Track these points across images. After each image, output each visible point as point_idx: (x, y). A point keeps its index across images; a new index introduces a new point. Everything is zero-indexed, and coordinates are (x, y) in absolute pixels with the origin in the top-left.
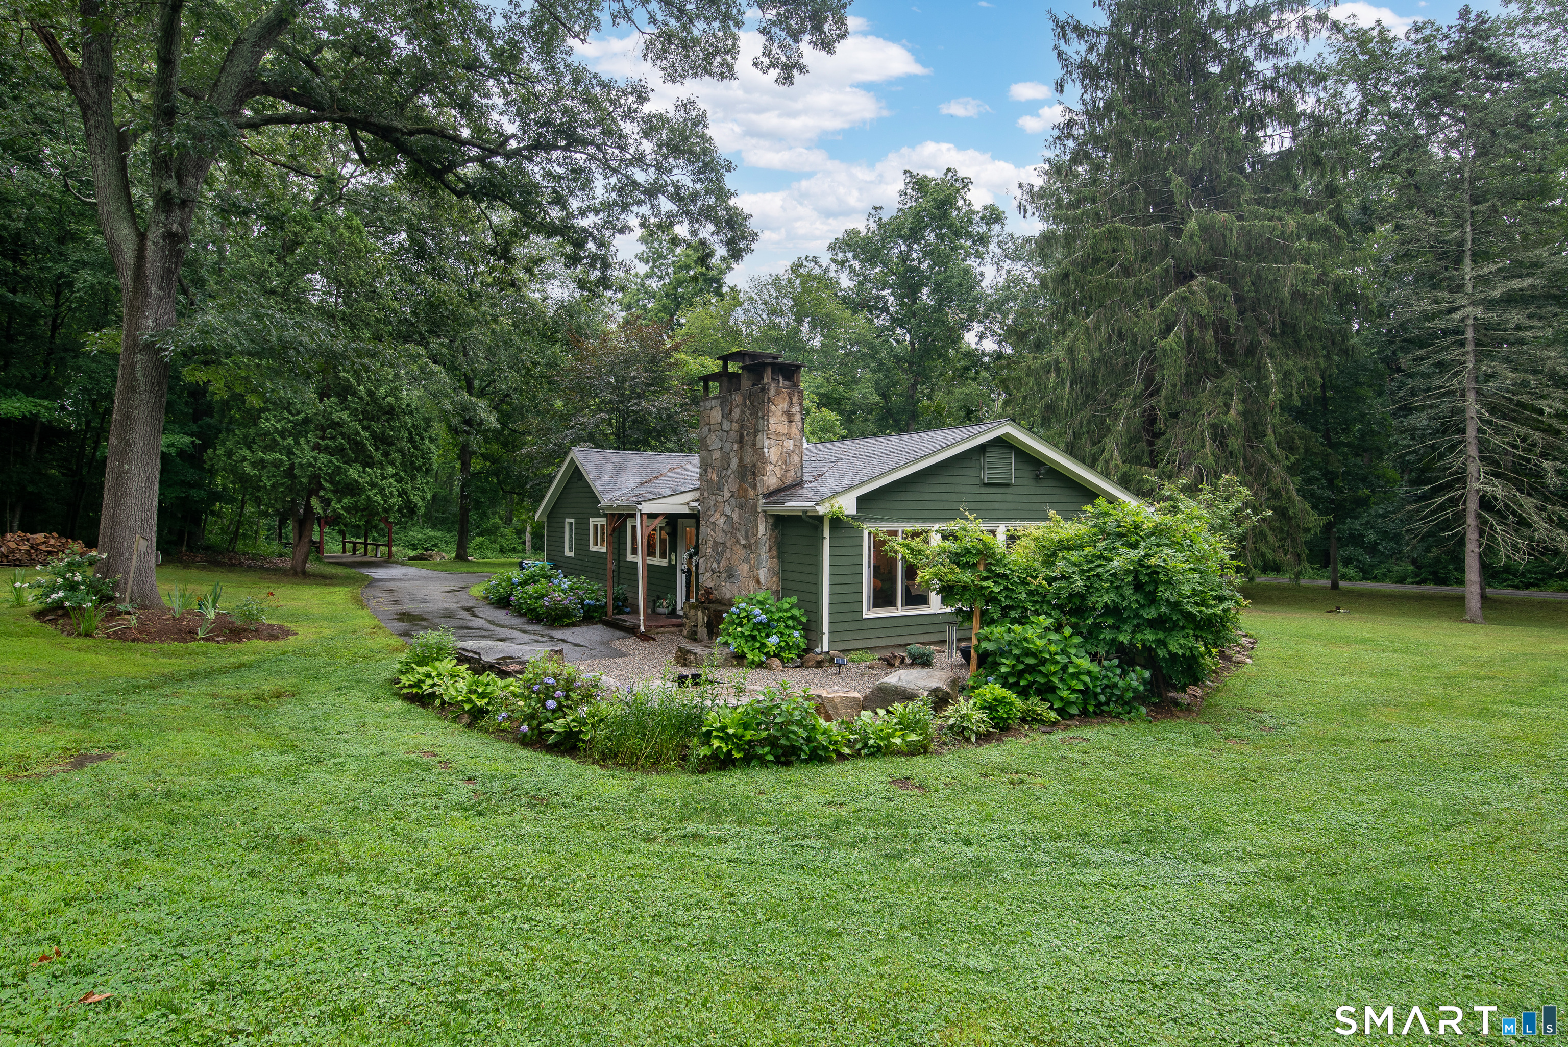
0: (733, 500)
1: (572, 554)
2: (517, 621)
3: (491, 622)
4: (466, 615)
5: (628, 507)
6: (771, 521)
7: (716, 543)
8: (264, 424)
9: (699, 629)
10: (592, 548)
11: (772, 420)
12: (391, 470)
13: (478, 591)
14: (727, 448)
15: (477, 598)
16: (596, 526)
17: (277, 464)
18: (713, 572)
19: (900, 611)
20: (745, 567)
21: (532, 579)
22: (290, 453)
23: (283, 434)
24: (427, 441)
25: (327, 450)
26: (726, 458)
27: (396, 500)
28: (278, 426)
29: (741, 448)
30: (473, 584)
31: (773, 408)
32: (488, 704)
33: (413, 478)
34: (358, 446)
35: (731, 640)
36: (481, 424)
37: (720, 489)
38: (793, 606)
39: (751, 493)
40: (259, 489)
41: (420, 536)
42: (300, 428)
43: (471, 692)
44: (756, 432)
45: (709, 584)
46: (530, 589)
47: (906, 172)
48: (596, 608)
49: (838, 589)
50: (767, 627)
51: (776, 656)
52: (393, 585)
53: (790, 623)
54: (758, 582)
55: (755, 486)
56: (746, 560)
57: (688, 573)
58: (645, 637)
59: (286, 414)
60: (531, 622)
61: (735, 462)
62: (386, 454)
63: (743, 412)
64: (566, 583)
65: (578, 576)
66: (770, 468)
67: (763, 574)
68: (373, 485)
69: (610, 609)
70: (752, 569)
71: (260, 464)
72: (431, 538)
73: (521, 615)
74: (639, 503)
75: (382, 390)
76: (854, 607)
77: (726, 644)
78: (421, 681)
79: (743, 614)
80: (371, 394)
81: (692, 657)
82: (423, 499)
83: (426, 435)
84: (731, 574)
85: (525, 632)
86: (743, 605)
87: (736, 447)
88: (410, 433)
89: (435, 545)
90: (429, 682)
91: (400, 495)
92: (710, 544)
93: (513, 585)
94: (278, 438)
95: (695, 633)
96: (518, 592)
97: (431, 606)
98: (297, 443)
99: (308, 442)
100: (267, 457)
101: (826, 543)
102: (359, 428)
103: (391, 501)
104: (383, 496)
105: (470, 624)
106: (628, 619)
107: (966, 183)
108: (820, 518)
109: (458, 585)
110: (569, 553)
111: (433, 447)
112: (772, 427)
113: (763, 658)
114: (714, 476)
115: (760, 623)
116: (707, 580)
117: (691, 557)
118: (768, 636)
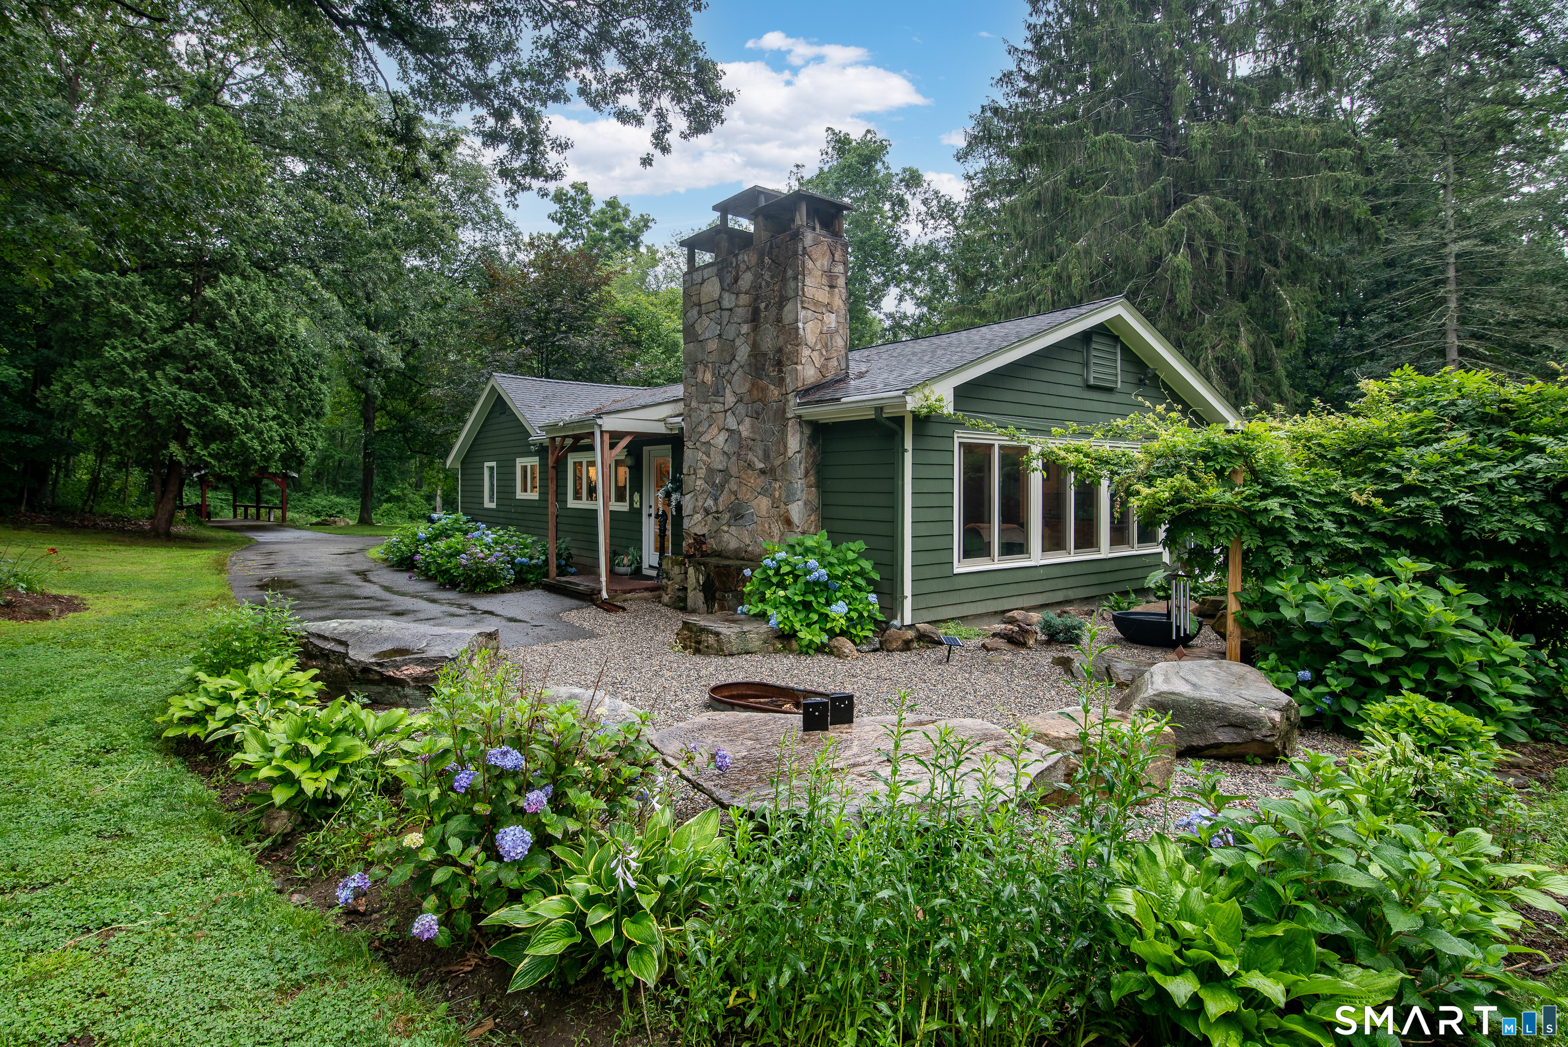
0: (741, 408)
1: (493, 506)
2: (423, 587)
3: (387, 589)
4: (356, 580)
5: (581, 423)
6: (807, 431)
7: (710, 471)
8: (108, 353)
9: (690, 594)
10: (520, 495)
11: (808, 281)
12: (271, 411)
13: (376, 553)
14: (731, 332)
15: (374, 560)
16: (524, 469)
17: (126, 401)
18: (707, 512)
19: (997, 563)
20: (764, 503)
21: (444, 534)
22: (144, 389)
23: (133, 365)
24: (316, 380)
25: (192, 386)
26: (728, 348)
27: (278, 448)
28: (127, 355)
29: (755, 329)
30: (373, 546)
31: (809, 264)
32: (340, 780)
33: (300, 423)
34: (229, 383)
35: (770, 611)
36: (380, 363)
37: (718, 393)
38: (861, 555)
39: (774, 392)
40: (104, 432)
41: (324, 503)
42: (156, 361)
43: (296, 753)
44: (782, 301)
45: (700, 530)
46: (442, 545)
47: (829, 129)
48: (531, 569)
49: (924, 530)
50: (826, 589)
51: (843, 633)
52: (276, 548)
53: (860, 581)
54: (788, 522)
55: (780, 382)
56: (764, 492)
57: (661, 518)
58: (609, 607)
59: (138, 342)
60: (442, 587)
61: (743, 352)
62: (264, 394)
63: (758, 276)
64: (490, 537)
65: (504, 527)
66: (806, 352)
67: (796, 511)
68: (248, 428)
69: (553, 570)
70: (775, 505)
71: (105, 402)
72: (337, 504)
73: (430, 579)
74: (599, 416)
75: (259, 316)
76: (942, 557)
77: (762, 616)
78: (210, 710)
79: (785, 569)
80: (244, 319)
81: (711, 639)
82: (313, 448)
83: (316, 373)
84: (738, 514)
85: (434, 601)
86: (782, 555)
87: (745, 328)
88: (296, 371)
89: (341, 512)
90: (225, 711)
91: (282, 441)
92: (702, 473)
93: (418, 542)
94: (127, 369)
95: (684, 599)
96: (425, 550)
97: (313, 570)
98: (153, 377)
99: (166, 375)
100: (113, 393)
101: (908, 458)
102: (229, 358)
103: (271, 447)
104: (262, 441)
105: (357, 592)
106: (582, 583)
107: (882, 148)
108: (899, 421)
109: (354, 547)
110: (488, 504)
111: (324, 387)
112: (810, 292)
113: (825, 638)
114: (708, 377)
115: (816, 583)
116: (695, 524)
117: (668, 495)
118: (828, 603)
